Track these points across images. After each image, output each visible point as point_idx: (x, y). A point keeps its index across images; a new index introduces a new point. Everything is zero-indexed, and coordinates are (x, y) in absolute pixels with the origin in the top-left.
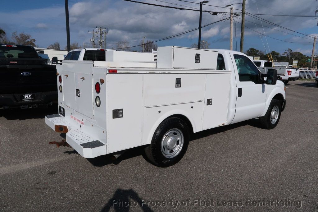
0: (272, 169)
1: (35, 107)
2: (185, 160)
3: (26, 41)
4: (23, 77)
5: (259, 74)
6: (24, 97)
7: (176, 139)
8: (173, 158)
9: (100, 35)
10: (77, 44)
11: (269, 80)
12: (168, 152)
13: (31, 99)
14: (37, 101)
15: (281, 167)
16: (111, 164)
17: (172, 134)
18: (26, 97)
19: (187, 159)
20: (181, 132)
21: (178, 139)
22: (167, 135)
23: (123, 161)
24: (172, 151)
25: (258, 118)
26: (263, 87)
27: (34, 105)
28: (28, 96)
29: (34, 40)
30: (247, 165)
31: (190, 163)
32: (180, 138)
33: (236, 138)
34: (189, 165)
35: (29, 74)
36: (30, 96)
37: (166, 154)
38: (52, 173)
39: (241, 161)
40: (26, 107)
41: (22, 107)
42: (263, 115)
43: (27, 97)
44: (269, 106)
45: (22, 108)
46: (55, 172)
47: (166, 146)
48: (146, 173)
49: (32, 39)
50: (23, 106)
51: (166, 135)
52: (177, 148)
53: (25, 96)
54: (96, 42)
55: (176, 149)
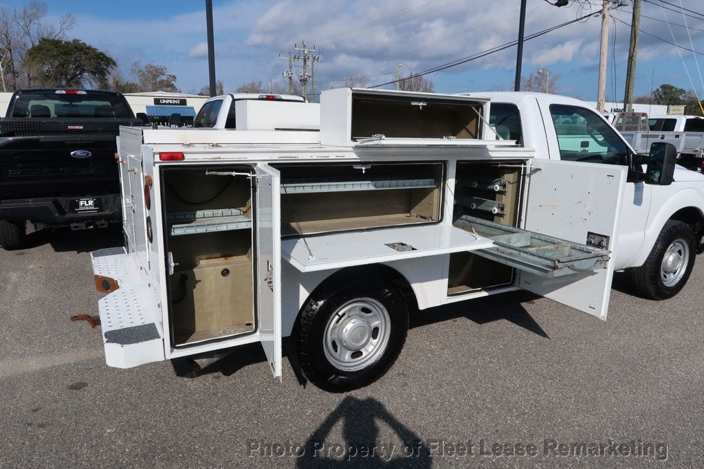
0: (629, 421)
1: (100, 227)
2: (399, 374)
3: (158, 80)
4: (76, 160)
5: (629, 157)
6: (77, 205)
7: (368, 323)
8: (361, 370)
9: (302, 63)
10: (260, 83)
11: (653, 172)
12: (347, 356)
13: (93, 208)
14: (107, 212)
15: (655, 416)
16: (216, 374)
17: (358, 311)
18: (84, 205)
19: (403, 374)
20: (382, 306)
21: (376, 323)
22: (344, 315)
23: (246, 367)
24: (357, 354)
25: (622, 269)
26: (639, 191)
27: (99, 223)
28: (87, 203)
29: (174, 77)
30: (559, 403)
31: (406, 384)
32: (381, 320)
33: (555, 322)
34: (404, 389)
35: (88, 154)
36: (91, 203)
37: (342, 359)
38: (78, 386)
39: (545, 391)
40: (82, 226)
41: (73, 225)
42: (640, 263)
43: (86, 205)
44: (658, 240)
45: (75, 227)
46: (86, 385)
47: (341, 341)
48: (286, 405)
49: (170, 76)
50: (75, 224)
51: (340, 313)
52: (372, 347)
53: (81, 203)
54: (296, 78)
55: (370, 348)
